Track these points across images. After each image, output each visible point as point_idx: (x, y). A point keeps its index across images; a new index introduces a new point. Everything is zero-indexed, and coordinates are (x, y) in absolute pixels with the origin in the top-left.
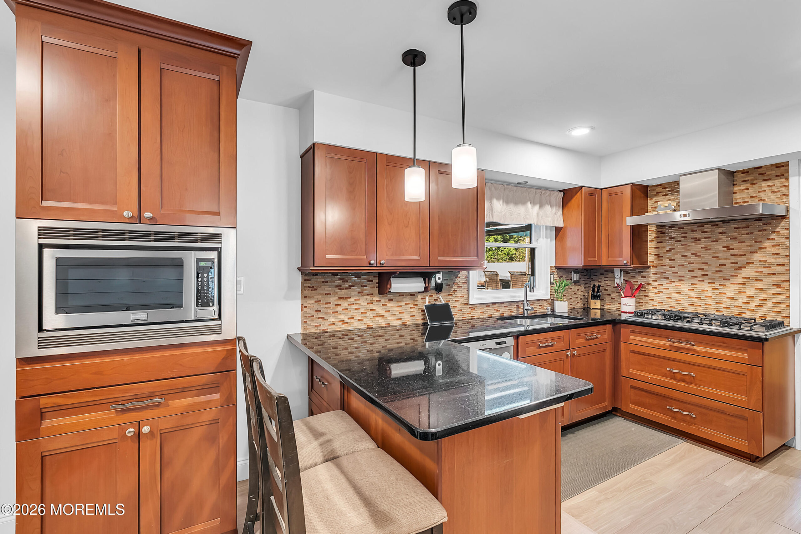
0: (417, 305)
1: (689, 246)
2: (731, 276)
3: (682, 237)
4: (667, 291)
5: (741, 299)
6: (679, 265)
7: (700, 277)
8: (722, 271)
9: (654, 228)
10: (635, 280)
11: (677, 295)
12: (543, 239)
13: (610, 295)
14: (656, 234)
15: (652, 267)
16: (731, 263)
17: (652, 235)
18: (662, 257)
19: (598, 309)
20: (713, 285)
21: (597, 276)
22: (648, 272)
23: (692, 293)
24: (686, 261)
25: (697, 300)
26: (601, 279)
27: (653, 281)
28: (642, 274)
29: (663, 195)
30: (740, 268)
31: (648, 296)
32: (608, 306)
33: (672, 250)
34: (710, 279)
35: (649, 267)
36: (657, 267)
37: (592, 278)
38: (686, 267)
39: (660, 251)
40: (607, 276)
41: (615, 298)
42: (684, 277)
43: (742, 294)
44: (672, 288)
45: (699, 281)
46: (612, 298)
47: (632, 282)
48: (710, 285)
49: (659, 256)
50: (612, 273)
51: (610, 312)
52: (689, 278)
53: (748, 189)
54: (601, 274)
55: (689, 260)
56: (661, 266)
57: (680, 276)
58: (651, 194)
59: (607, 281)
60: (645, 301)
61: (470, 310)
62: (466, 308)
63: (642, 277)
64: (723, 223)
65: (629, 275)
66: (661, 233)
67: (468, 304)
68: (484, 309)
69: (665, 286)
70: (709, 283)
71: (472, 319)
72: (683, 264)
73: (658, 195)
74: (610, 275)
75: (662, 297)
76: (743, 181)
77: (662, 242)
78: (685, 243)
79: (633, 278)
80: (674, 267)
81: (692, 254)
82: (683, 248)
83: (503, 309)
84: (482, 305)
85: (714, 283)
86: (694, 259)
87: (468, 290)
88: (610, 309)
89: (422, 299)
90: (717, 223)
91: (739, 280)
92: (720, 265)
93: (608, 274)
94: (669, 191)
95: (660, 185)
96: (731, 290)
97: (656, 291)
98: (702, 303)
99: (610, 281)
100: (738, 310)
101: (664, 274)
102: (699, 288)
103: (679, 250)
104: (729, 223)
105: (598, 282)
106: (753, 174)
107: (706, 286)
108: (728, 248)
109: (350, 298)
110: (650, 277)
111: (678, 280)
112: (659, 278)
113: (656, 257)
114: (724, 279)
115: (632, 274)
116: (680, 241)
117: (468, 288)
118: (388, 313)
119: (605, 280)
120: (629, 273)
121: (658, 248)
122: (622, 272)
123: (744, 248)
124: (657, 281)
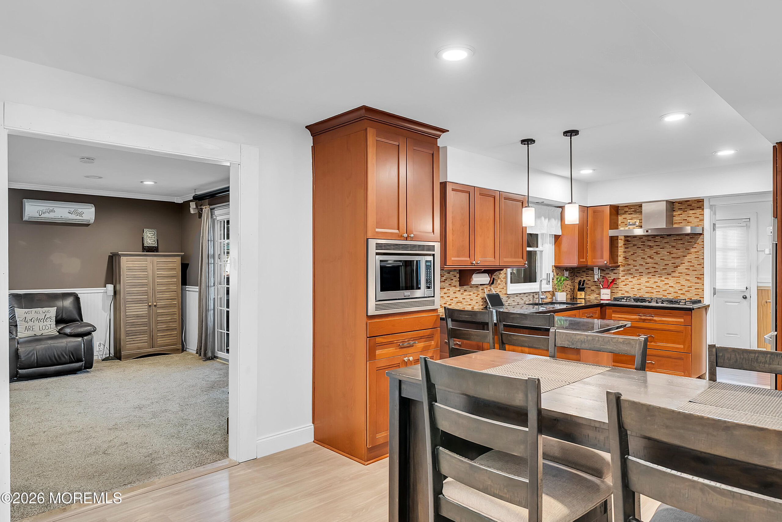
0: (479, 294)
1: (646, 251)
2: (672, 272)
3: (642, 245)
4: (631, 283)
5: (678, 287)
6: (640, 265)
7: (653, 273)
8: (666, 269)
9: (623, 238)
10: (609, 276)
11: (638, 286)
12: (547, 244)
13: (590, 288)
14: (624, 242)
15: (621, 266)
16: (672, 263)
17: (621, 243)
18: (628, 258)
19: (582, 299)
20: (661, 278)
21: (580, 273)
22: (618, 270)
23: (648, 285)
24: (644, 262)
25: (651, 289)
26: (583, 275)
27: (622, 276)
28: (614, 271)
29: (629, 214)
30: (677, 267)
31: (618, 288)
32: (589, 296)
33: (635, 254)
34: (659, 274)
35: (619, 266)
36: (624, 266)
37: (576, 275)
38: (644, 266)
39: (627, 255)
40: (588, 273)
41: (594, 290)
42: (642, 273)
43: (678, 284)
44: (635, 281)
45: (652, 275)
46: (592, 290)
47: (607, 277)
48: (659, 278)
49: (626, 258)
50: (592, 271)
51: (590, 301)
52: (646, 274)
53: (682, 214)
54: (583, 272)
55: (646, 261)
56: (628, 265)
57: (640, 273)
58: (621, 212)
59: (588, 277)
60: (616, 291)
61: (507, 299)
62: (505, 297)
63: (614, 274)
64: (667, 236)
65: (605, 272)
66: (627, 242)
67: (506, 294)
68: (515, 298)
69: (630, 279)
70: (659, 277)
71: (508, 305)
72: (642, 264)
73: (626, 213)
74: (591, 272)
75: (627, 288)
76: (679, 209)
77: (628, 248)
78: (644, 249)
79: (608, 274)
80: (636, 266)
81: (648, 257)
82: (642, 253)
83: (525, 298)
84: (513, 295)
85: (662, 277)
86: (649, 260)
87: (506, 284)
88: (590, 299)
89: (482, 289)
90: (663, 236)
91: (676, 274)
92: (665, 265)
93: (588, 272)
94: (633, 211)
95: (627, 206)
96: (671, 282)
97: (624, 283)
98: (654, 291)
99: (590, 277)
100: (676, 295)
101: (629, 271)
102: (652, 280)
103: (640, 254)
104: (670, 236)
105: (581, 278)
106: (684, 205)
107: (657, 279)
108: (670, 253)
109: (445, 288)
110: (620, 273)
111: (639, 275)
112: (626, 274)
113: (624, 258)
114: (667, 274)
115: (607, 271)
116: (640, 247)
117: (506, 282)
118: (464, 300)
119: (586, 277)
120: (605, 271)
121: (626, 252)
122: (599, 270)
123: (680, 253)
124: (624, 276)
